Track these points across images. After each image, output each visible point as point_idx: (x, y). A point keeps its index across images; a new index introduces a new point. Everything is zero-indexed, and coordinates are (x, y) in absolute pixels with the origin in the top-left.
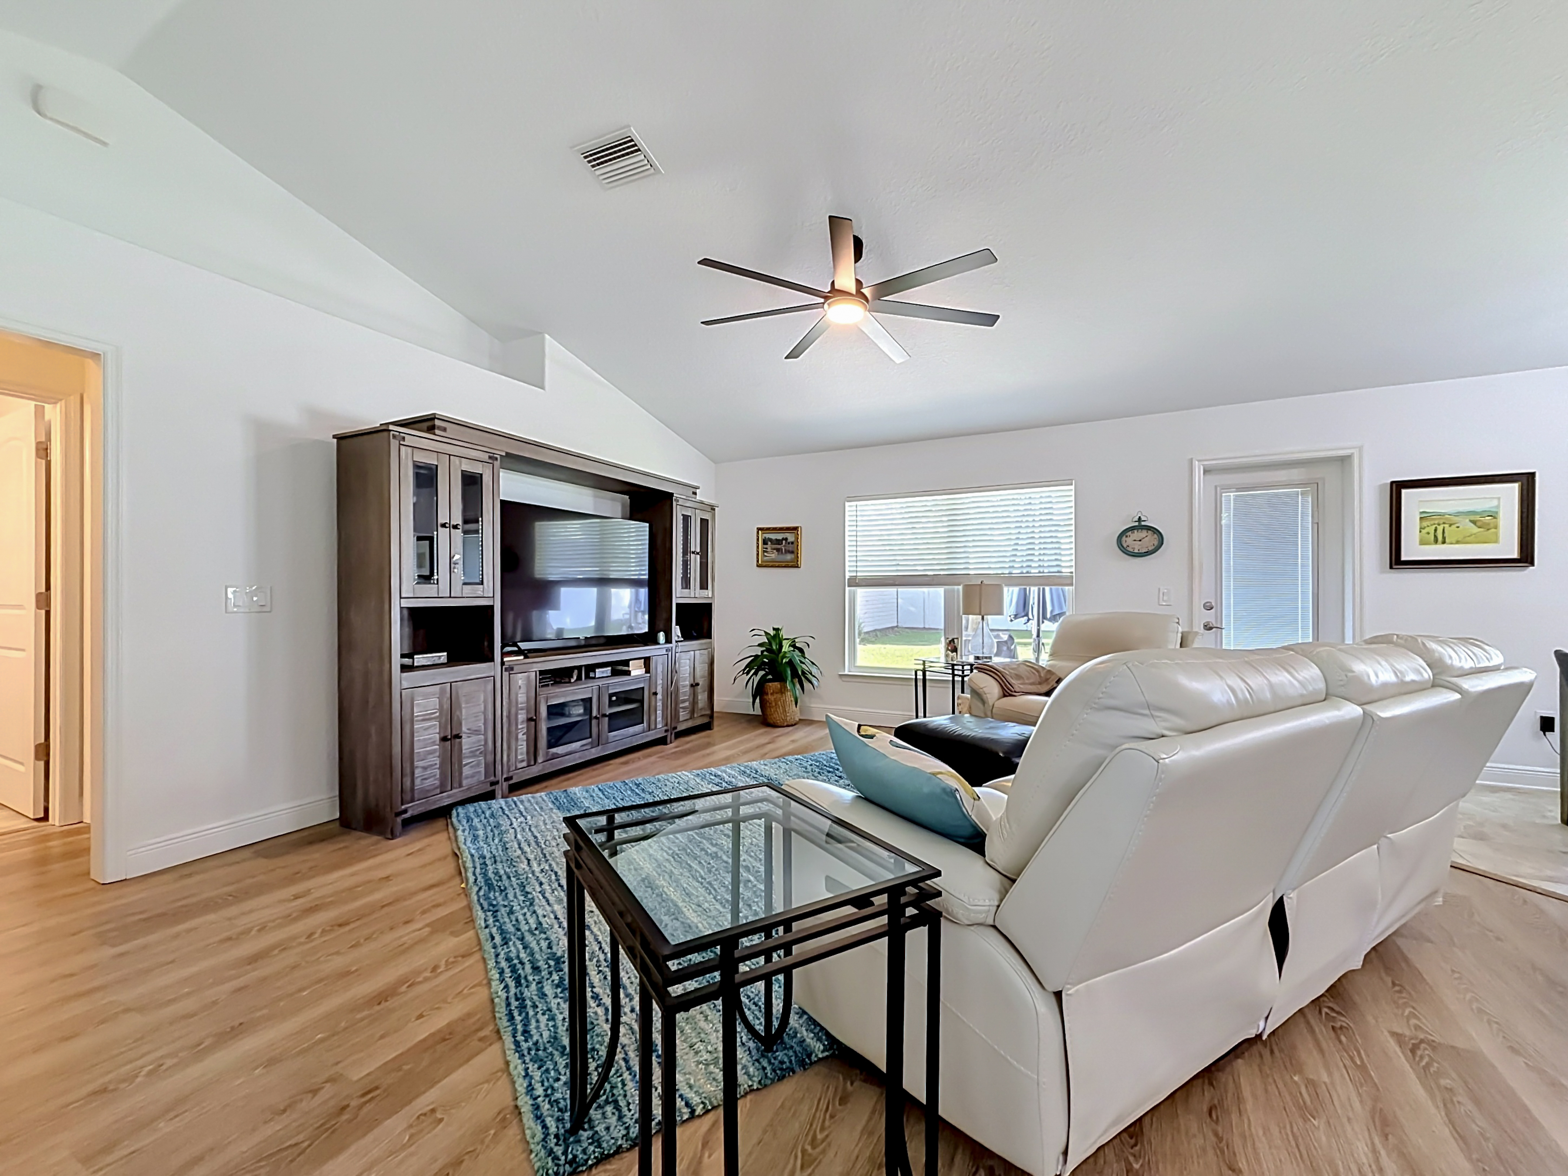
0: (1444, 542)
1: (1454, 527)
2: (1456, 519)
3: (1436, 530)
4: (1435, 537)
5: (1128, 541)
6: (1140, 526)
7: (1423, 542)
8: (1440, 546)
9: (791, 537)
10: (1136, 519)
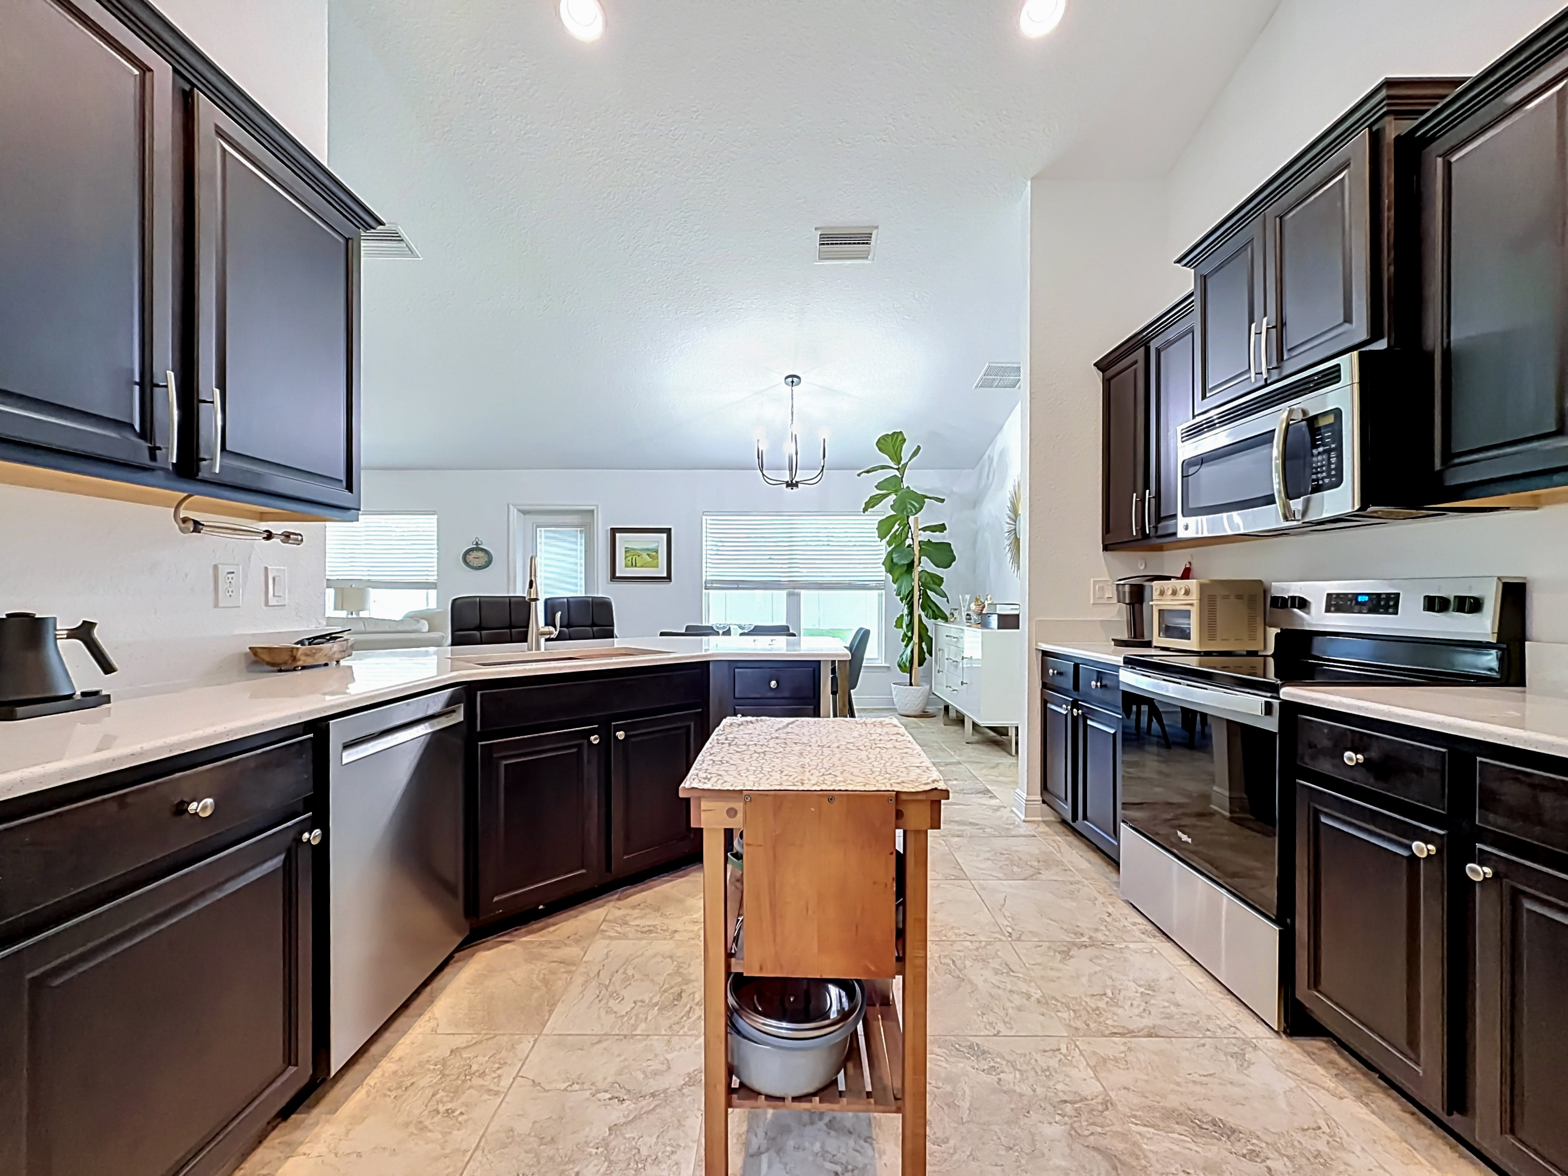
0: (636, 566)
1: (640, 557)
2: (640, 552)
3: (632, 559)
4: (632, 563)
5: (470, 558)
6: (477, 548)
7: (626, 566)
8: (634, 568)
10: (475, 543)
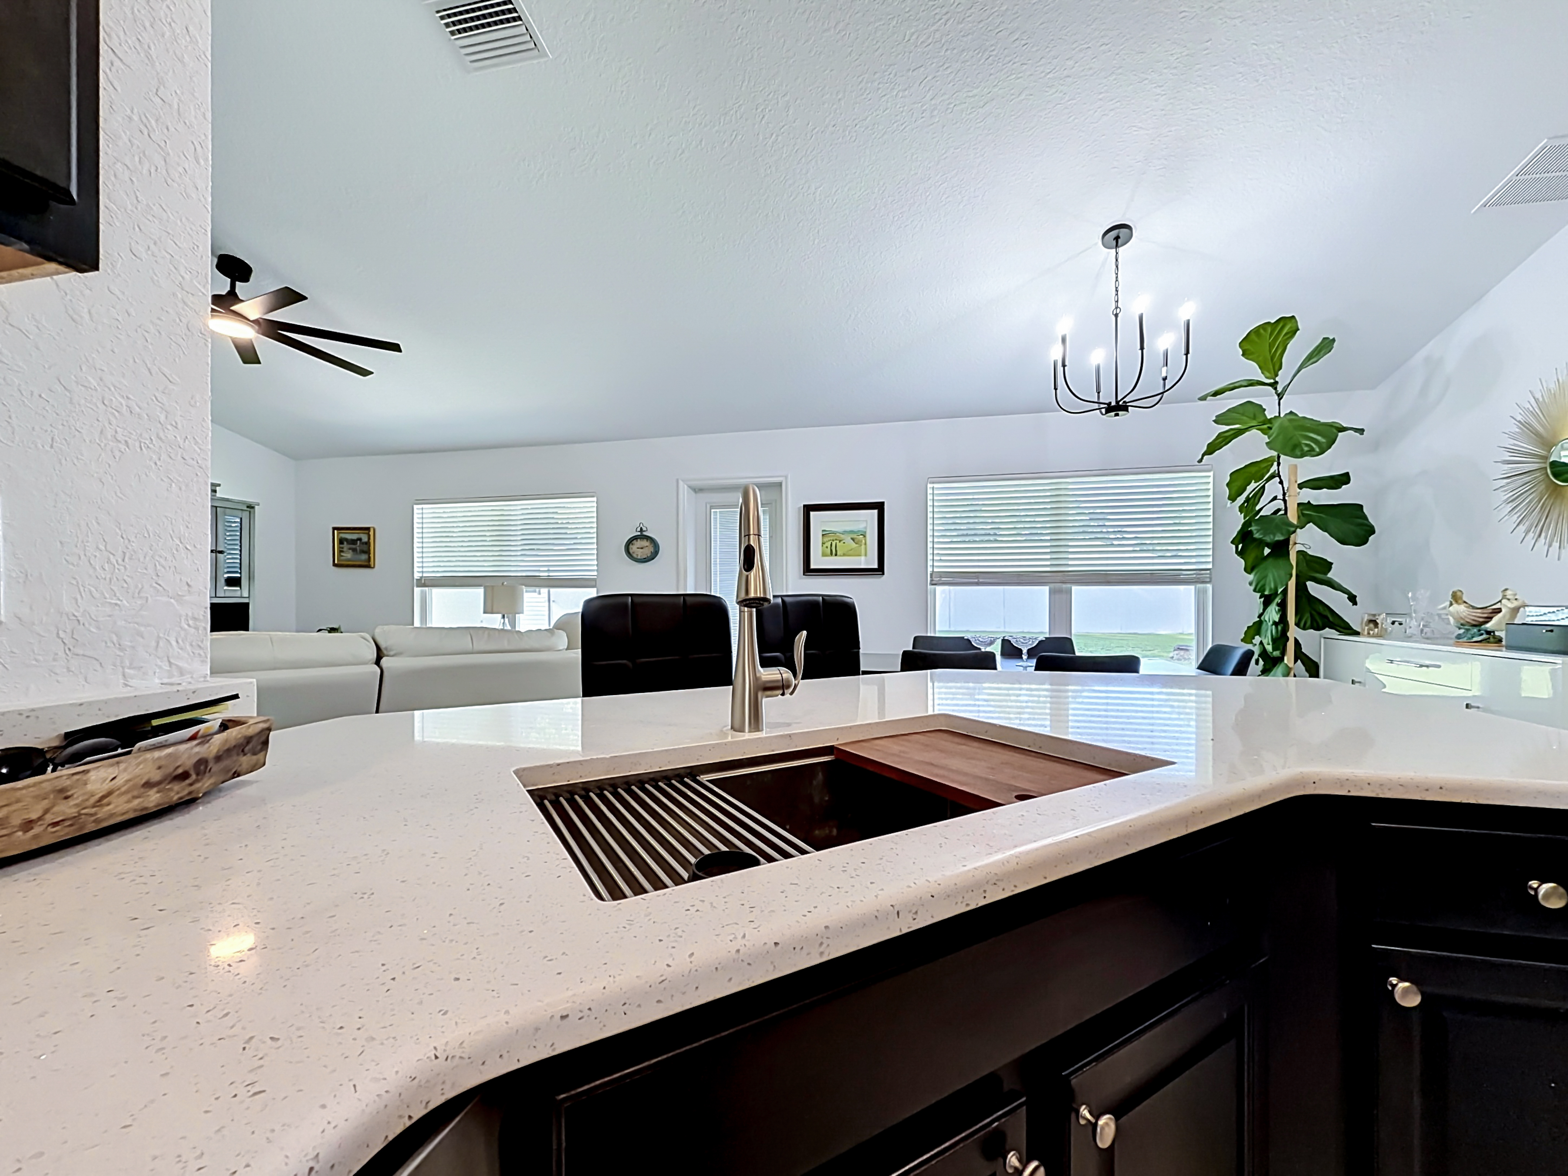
0: (836, 555)
1: (842, 542)
2: (842, 536)
3: (831, 545)
4: (831, 550)
5: (633, 548)
6: (642, 536)
7: (824, 555)
8: (834, 558)
9: (365, 538)
10: (639, 529)
